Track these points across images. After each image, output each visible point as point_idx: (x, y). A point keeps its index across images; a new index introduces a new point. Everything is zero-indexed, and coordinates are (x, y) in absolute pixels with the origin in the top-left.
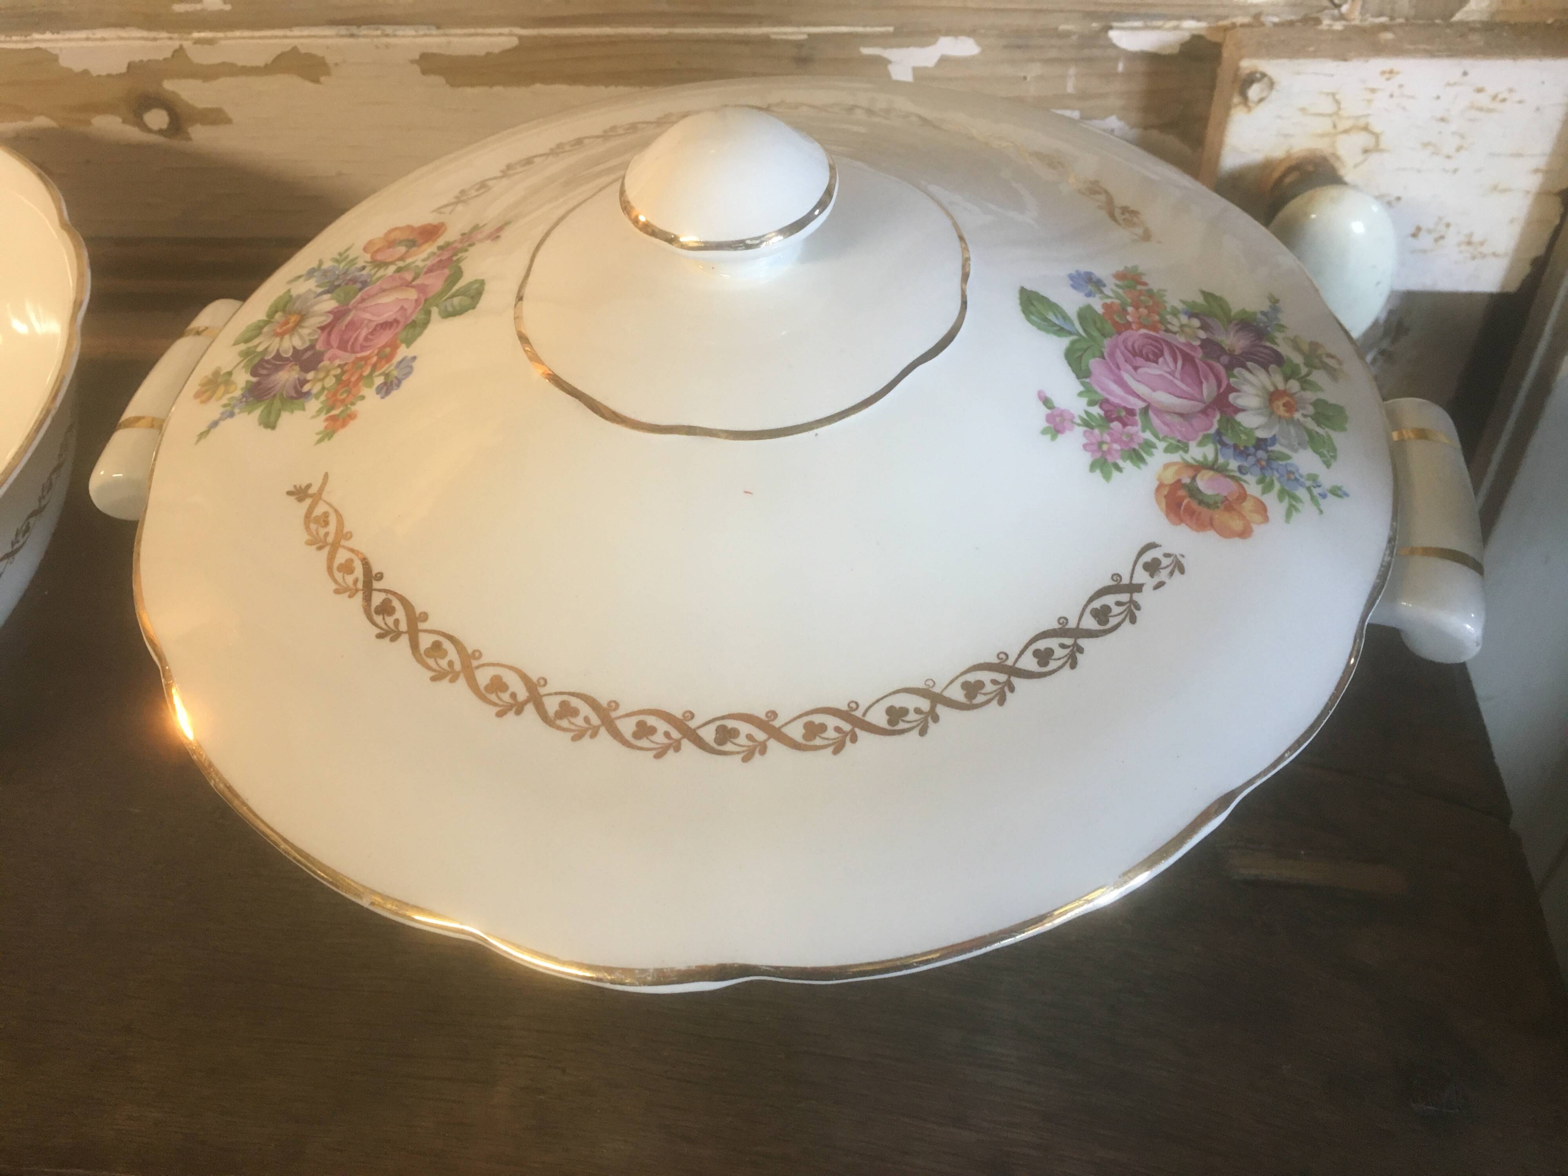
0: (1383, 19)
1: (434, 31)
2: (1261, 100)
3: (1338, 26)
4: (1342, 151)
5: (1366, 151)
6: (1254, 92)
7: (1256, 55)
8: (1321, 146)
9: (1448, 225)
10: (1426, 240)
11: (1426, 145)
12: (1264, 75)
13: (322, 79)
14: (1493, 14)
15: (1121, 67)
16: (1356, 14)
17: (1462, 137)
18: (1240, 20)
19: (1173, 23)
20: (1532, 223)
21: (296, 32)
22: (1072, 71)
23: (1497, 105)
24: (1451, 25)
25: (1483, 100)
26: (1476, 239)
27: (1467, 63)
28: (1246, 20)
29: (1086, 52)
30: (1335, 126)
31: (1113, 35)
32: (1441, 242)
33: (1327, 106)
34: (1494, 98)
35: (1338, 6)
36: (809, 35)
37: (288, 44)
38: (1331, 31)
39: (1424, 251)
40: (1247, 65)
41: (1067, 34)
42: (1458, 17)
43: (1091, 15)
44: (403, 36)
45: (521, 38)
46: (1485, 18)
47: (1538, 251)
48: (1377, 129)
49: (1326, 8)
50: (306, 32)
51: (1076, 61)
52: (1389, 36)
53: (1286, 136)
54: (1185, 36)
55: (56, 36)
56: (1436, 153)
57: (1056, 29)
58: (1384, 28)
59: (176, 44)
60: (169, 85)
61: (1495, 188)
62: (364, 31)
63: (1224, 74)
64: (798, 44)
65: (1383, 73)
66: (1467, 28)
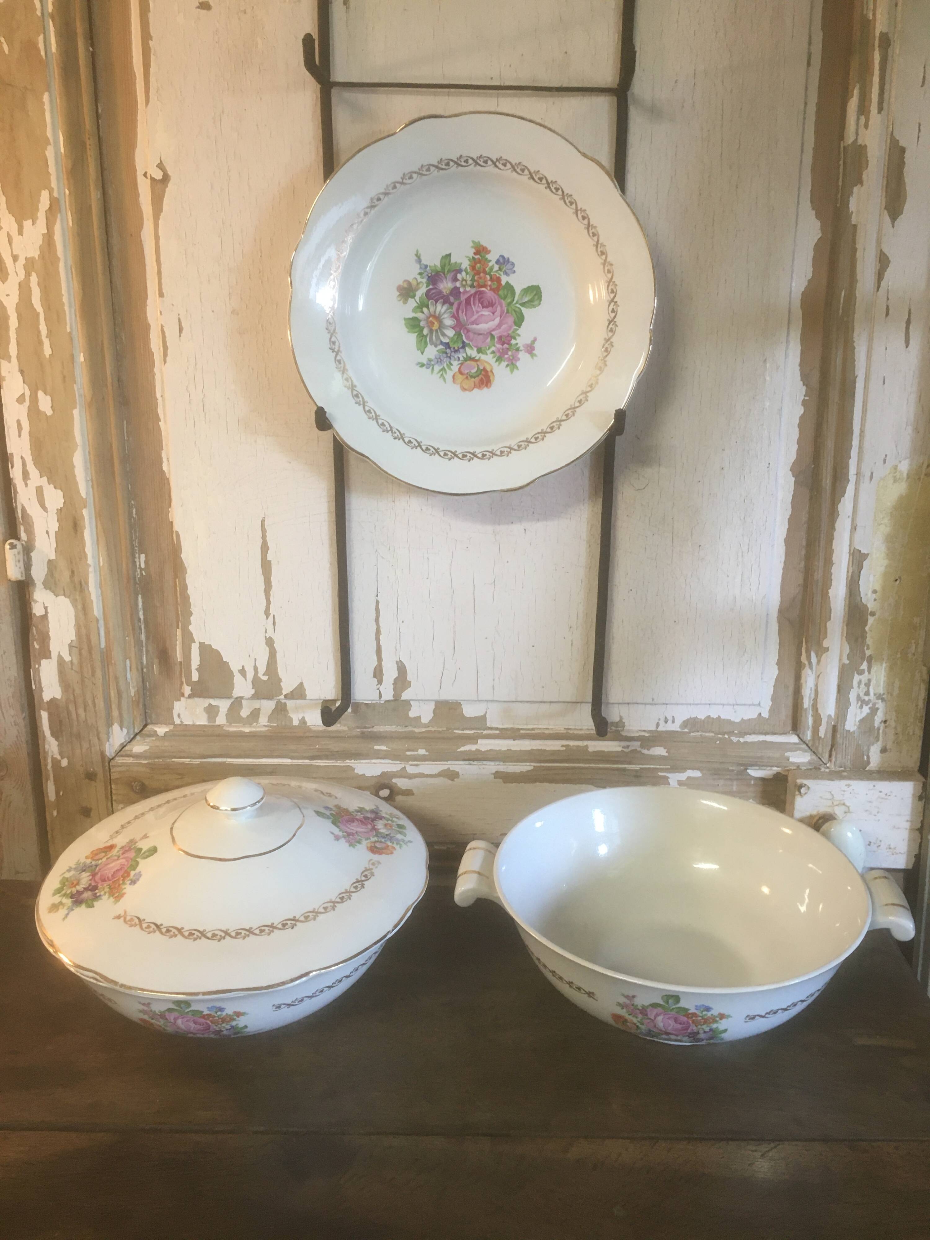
0: (842, 769)
1: (501, 763)
2: (806, 793)
3: (827, 770)
4: (837, 812)
5: (845, 813)
6: (803, 790)
7: (801, 778)
8: (829, 810)
9: (881, 841)
10: (873, 847)
11: (866, 811)
12: (805, 785)
13: (455, 780)
14: (880, 768)
15: (752, 782)
16: (833, 766)
17: (878, 808)
18: (792, 768)
19: (769, 768)
20: (911, 840)
21: (449, 762)
22: (735, 783)
23: (887, 797)
24: (866, 771)
25: (882, 795)
26: (892, 846)
27: (875, 783)
28: (795, 768)
29: (740, 777)
30: (833, 803)
31: (748, 771)
32: (880, 848)
33: (828, 796)
34: (886, 794)
35: (826, 764)
36: (640, 768)
37: (445, 767)
38: (824, 772)
39: (874, 851)
40: (799, 781)
41: (733, 771)
42: (867, 769)
43: (742, 765)
44: (490, 765)
45: (534, 766)
46: (877, 769)
47: (917, 852)
48: (848, 804)
49: (821, 765)
50: (453, 762)
51: (737, 779)
52: (845, 774)
53: (817, 806)
54: (775, 772)
55: (356, 761)
56: (870, 814)
57: (728, 769)
58: (843, 771)
59: (403, 766)
60: (394, 780)
61: (894, 827)
62: (475, 763)
63: (790, 784)
64: (636, 771)
65: (846, 785)
66: (871, 772)
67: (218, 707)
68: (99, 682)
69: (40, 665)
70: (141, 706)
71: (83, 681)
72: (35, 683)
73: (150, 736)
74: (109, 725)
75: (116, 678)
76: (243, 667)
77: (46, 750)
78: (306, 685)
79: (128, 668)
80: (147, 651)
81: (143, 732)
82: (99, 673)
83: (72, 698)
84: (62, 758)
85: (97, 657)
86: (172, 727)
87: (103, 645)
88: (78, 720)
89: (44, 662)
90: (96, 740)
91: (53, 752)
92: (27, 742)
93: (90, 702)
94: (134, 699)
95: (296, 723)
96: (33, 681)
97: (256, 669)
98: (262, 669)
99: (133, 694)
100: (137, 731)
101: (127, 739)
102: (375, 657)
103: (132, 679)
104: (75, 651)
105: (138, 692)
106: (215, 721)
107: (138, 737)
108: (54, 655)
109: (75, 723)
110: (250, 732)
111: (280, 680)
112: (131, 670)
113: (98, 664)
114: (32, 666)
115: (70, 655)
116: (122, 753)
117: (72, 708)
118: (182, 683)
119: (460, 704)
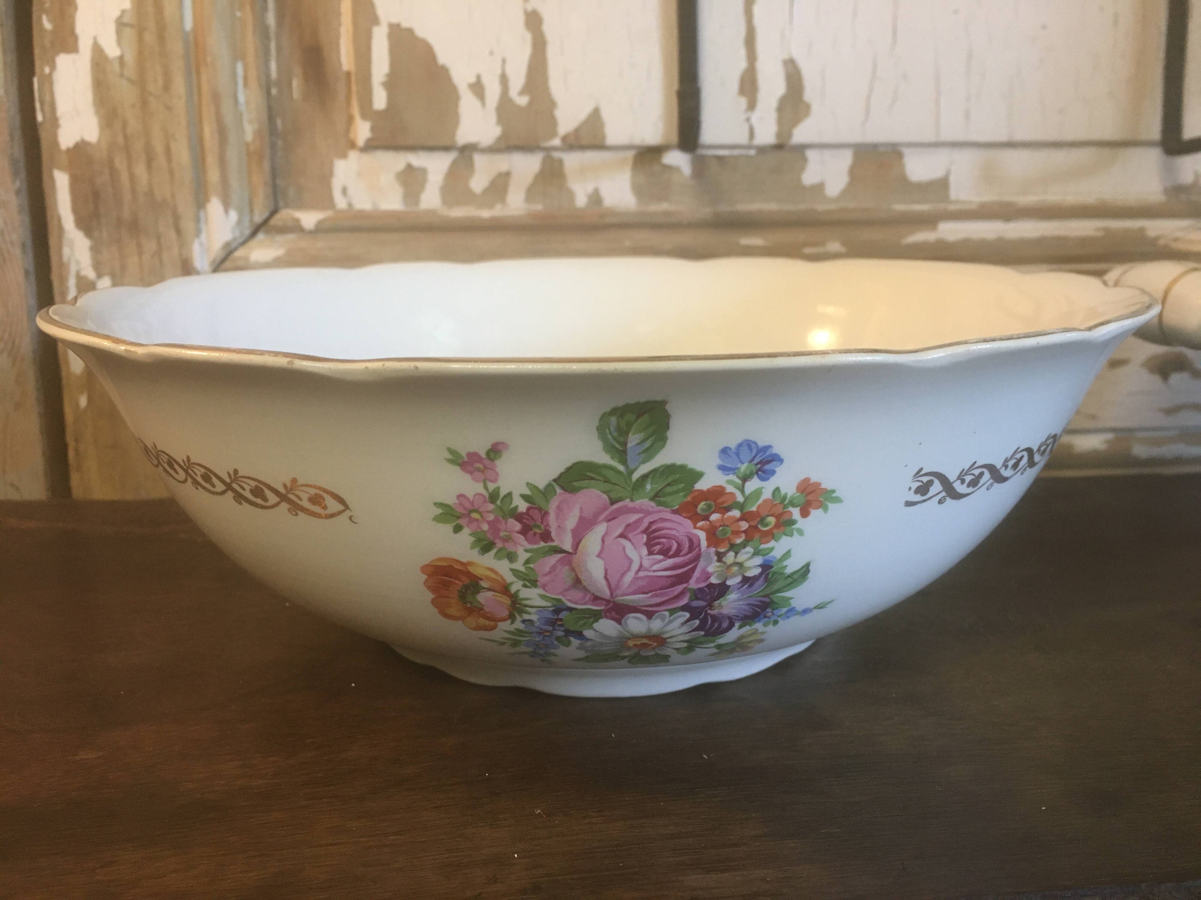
67: (423, 172)
68: (180, 104)
69: (53, 67)
70: (266, 165)
71: (144, 103)
72: (42, 110)
73: (283, 230)
74: (201, 203)
75: (216, 98)
76: (479, 77)
77: (65, 259)
78: (605, 115)
79: (240, 81)
80: (279, 49)
81: (274, 221)
82: (179, 85)
83: (120, 139)
84: (100, 276)
85: (176, 47)
86: (329, 213)
87: (188, 25)
88: (133, 190)
89: (63, 60)
90: (173, 234)
91: (78, 262)
92: (24, 245)
93: (159, 147)
94: (252, 148)
95: (581, 200)
96: (38, 106)
97: (504, 80)
98: (517, 80)
99: (249, 136)
100: (258, 219)
101: (237, 234)
102: (742, 52)
103: (247, 103)
104: (128, 32)
105: (258, 133)
106: (417, 202)
107: (261, 236)
108: (85, 44)
109: (127, 196)
110: (493, 219)
111: (553, 104)
112: (246, 84)
113: (178, 67)
114: (37, 70)
115: (119, 42)
116: (227, 264)
117: (120, 163)
118: (350, 119)
119: (900, 156)
